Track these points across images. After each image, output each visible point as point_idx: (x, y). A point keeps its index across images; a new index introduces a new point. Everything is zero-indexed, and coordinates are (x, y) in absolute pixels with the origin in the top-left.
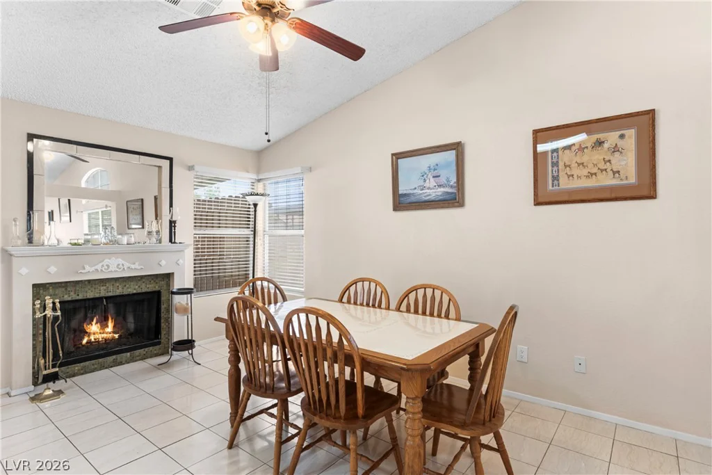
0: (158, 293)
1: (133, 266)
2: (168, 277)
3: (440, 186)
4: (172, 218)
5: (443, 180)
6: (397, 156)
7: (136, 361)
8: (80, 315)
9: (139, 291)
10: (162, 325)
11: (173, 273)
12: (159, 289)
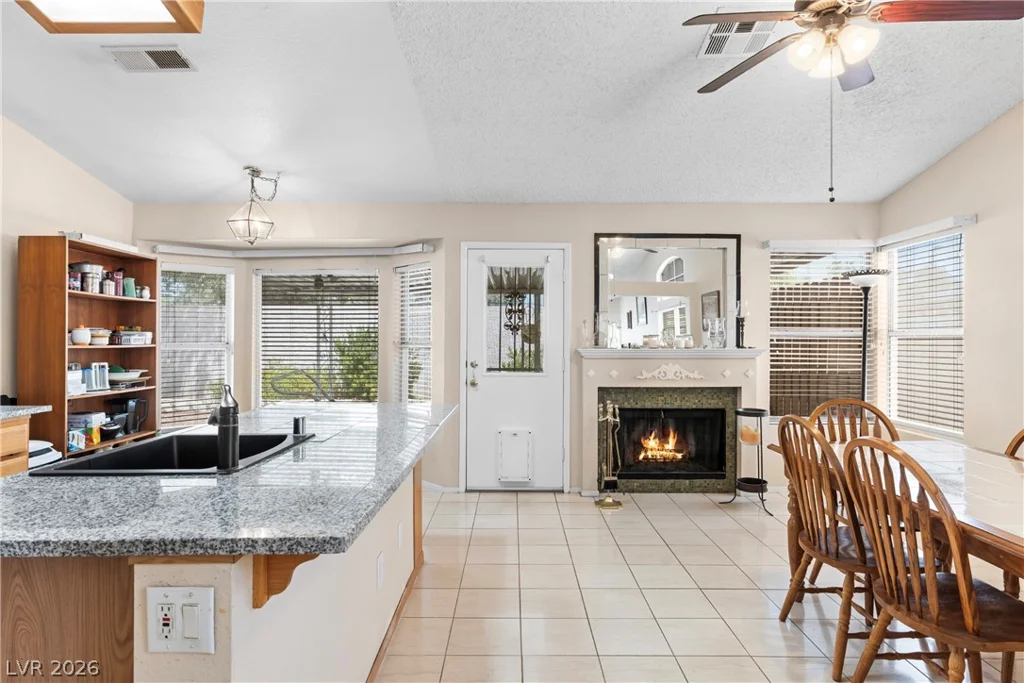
0: (722, 412)
1: (692, 376)
2: (735, 391)
4: (739, 314)
7: (696, 492)
8: (640, 428)
9: (700, 407)
10: (727, 454)
11: (740, 387)
12: (723, 407)
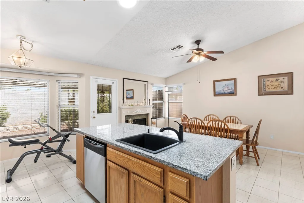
1: (142, 111)
3: (229, 90)
5: (230, 88)
6: (214, 82)
11: (149, 114)
12: (146, 118)
